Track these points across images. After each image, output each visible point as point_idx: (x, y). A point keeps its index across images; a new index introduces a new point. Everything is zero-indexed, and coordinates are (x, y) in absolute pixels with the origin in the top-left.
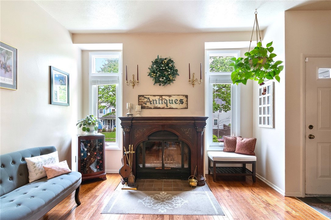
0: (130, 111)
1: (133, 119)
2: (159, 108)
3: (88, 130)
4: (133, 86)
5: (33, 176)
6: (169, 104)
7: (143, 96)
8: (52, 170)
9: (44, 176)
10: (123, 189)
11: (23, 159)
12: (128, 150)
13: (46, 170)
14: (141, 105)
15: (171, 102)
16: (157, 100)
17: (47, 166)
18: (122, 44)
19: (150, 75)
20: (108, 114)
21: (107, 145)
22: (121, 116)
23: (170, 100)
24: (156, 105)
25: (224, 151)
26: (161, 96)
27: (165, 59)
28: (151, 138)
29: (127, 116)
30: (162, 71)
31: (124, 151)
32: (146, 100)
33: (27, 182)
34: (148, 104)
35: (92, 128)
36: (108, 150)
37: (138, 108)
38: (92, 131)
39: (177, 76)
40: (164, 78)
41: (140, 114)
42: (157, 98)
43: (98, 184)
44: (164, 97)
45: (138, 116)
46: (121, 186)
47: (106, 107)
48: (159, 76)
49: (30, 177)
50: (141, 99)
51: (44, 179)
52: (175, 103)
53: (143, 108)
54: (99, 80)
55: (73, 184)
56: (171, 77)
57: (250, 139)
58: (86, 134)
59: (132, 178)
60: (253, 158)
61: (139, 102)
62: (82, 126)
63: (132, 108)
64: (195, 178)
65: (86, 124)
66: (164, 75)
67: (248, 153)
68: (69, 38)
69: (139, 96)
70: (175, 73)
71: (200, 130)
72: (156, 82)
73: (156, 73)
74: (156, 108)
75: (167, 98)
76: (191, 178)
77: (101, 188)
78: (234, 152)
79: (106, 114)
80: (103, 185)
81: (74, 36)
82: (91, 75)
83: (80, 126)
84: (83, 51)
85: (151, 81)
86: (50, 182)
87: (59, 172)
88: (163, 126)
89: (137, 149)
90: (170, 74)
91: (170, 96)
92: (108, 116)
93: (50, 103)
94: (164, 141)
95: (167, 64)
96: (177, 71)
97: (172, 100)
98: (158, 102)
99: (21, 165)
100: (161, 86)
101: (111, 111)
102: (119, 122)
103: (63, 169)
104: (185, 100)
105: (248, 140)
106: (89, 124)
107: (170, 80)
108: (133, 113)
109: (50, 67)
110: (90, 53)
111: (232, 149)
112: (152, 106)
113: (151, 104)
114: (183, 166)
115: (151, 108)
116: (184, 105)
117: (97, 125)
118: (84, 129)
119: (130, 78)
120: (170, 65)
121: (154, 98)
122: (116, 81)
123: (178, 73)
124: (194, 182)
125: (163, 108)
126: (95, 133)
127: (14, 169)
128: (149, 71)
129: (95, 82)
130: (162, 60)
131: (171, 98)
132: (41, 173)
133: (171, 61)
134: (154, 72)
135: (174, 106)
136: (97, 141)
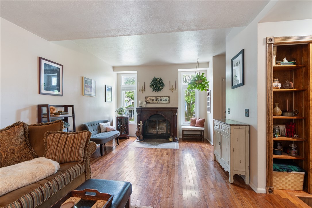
0: (141, 105)
1: (142, 108)
2: (155, 103)
3: (121, 114)
4: (143, 92)
5: (102, 130)
6: (160, 101)
7: (147, 97)
8: (109, 129)
9: (106, 131)
10: (137, 141)
11: (99, 124)
12: (139, 123)
13: (107, 128)
14: (146, 101)
15: (161, 100)
16: (154, 99)
17: (107, 127)
18: (137, 71)
19: (150, 86)
20: (129, 106)
21: (130, 122)
22: (137, 107)
23: (160, 99)
24: (154, 102)
25: (190, 126)
26: (156, 97)
27: (158, 79)
28: (151, 118)
29: (139, 107)
30: (156, 85)
31: (138, 124)
32: (148, 99)
33: (101, 132)
34: (150, 101)
35: (123, 113)
36: (130, 125)
37: (144, 103)
38: (123, 115)
39: (164, 87)
40: (158, 88)
41: (145, 106)
42: (154, 98)
43: (126, 140)
44: (157, 98)
45: (145, 107)
46: (136, 140)
47: (127, 100)
48: (155, 87)
49: (101, 131)
50: (146, 99)
51: (107, 131)
52: (163, 100)
53: (147, 103)
54: (126, 88)
55: (117, 134)
56: (161, 88)
57: (202, 119)
58: (120, 116)
59: (142, 137)
60: (203, 129)
61: (145, 100)
62: (118, 112)
63: (142, 103)
64: (172, 138)
65: (120, 111)
66: (157, 87)
67: (201, 126)
68: (111, 69)
69: (145, 97)
70: (163, 85)
71: (175, 114)
72: (153, 90)
73: (154, 86)
74: (153, 103)
75: (159, 98)
76: (170, 138)
77: (127, 141)
78: (195, 126)
79: (127, 106)
80: (128, 140)
81: (114, 68)
82: (121, 86)
83: (117, 112)
84: (117, 74)
85: (151, 89)
86: (108, 133)
87: (111, 130)
88: (157, 112)
89: (144, 123)
90: (160, 86)
91: (160, 97)
92: (129, 108)
93: (105, 101)
94: (158, 120)
95: (159, 81)
96: (164, 84)
97: (162, 99)
98: (154, 100)
99: (98, 126)
100: (156, 92)
101: (132, 104)
102: (135, 110)
103: (113, 129)
104: (168, 99)
105: (201, 119)
106: (121, 111)
107: (160, 89)
108: (142, 106)
109: (105, 85)
110: (121, 75)
111: (194, 125)
112: (152, 102)
113: (151, 101)
114: (167, 132)
115: (151, 103)
116: (168, 102)
117: (125, 112)
118: (119, 114)
119: (141, 88)
120: (160, 81)
121: (153, 98)
122: (134, 89)
123: (165, 85)
124: (171, 139)
125: (157, 103)
126: (124, 116)
127: (96, 127)
128: (150, 84)
129: (123, 90)
130: (156, 79)
131: (161, 98)
132: (105, 129)
133: (161, 79)
134: (153, 85)
135: (162, 102)
136: (125, 120)
